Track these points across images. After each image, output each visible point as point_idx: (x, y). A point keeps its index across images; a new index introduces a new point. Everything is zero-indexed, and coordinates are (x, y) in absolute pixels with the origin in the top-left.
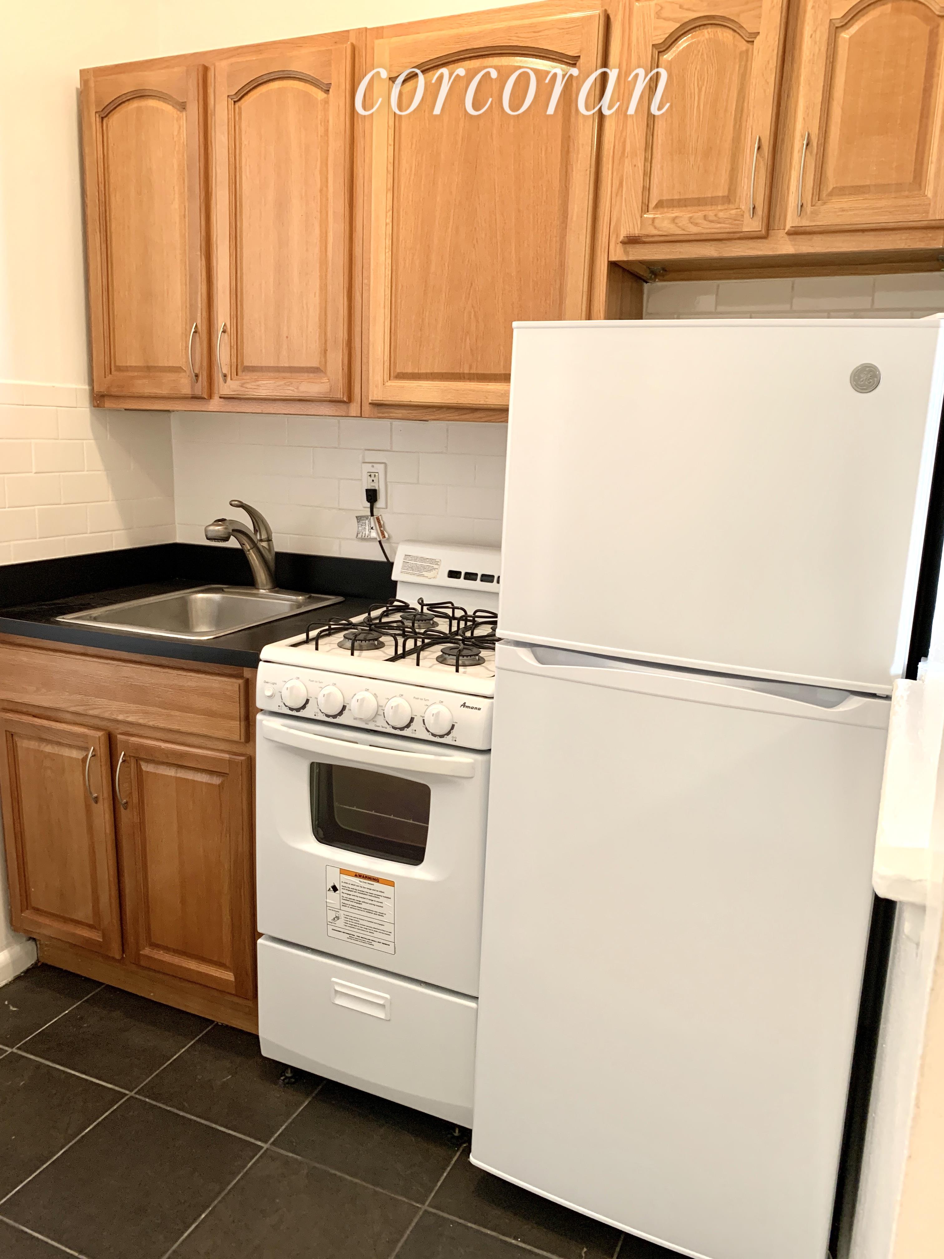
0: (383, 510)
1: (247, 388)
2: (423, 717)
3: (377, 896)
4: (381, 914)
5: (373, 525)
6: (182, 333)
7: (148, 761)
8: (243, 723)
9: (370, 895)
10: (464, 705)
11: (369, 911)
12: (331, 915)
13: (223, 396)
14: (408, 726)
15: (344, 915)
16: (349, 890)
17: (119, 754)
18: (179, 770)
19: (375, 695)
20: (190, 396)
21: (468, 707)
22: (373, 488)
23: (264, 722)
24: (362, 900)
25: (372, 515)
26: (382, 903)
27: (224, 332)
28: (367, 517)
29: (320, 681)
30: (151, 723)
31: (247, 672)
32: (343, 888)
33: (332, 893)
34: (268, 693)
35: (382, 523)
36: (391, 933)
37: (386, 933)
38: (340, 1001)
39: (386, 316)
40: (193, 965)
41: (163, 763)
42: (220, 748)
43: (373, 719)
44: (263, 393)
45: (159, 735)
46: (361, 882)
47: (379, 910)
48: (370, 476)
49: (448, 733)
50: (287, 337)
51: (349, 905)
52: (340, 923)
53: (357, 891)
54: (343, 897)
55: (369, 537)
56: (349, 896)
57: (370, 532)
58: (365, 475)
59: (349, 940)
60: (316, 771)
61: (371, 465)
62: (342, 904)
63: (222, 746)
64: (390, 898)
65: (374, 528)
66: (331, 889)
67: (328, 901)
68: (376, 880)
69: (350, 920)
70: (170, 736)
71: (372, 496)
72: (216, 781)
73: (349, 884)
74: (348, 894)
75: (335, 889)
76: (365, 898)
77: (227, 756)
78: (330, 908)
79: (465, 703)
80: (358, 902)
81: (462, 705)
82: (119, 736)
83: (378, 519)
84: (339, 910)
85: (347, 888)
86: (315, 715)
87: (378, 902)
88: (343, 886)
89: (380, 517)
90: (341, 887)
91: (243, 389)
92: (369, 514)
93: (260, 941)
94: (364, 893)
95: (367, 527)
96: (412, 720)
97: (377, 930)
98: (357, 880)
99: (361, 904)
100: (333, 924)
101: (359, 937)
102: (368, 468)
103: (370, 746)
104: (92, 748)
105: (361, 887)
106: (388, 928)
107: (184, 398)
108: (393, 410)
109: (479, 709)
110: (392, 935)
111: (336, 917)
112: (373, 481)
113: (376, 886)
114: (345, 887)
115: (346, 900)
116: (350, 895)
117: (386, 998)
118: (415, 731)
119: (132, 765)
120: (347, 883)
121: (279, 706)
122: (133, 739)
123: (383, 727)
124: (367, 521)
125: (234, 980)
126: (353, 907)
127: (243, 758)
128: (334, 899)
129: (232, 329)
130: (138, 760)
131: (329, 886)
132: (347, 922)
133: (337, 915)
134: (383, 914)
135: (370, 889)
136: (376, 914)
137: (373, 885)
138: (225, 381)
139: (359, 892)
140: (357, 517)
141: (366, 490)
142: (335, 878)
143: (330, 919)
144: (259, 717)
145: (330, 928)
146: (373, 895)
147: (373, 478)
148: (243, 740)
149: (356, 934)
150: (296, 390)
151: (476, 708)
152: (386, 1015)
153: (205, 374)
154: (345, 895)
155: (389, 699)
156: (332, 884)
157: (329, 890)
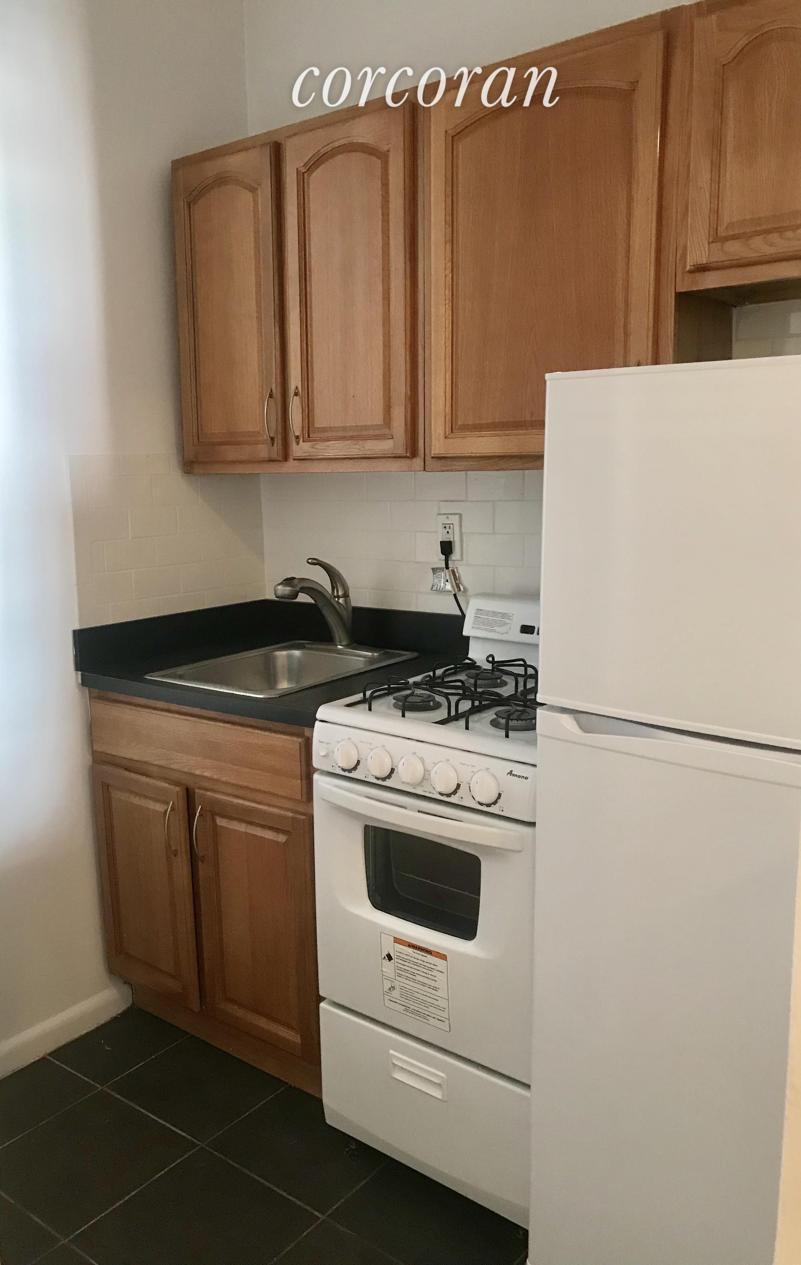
0: (459, 562)
1: (316, 449)
2: (469, 784)
3: (430, 969)
4: (435, 989)
5: (448, 578)
6: (260, 398)
7: (223, 816)
8: (304, 782)
9: (424, 967)
10: (511, 773)
11: (424, 984)
12: (388, 985)
13: (296, 458)
14: (455, 792)
15: (399, 985)
16: (403, 961)
17: (197, 808)
18: (249, 826)
19: (422, 760)
20: (267, 459)
21: (514, 775)
22: (448, 540)
23: (320, 783)
24: (416, 972)
25: (447, 567)
26: (435, 977)
27: (296, 394)
28: (441, 569)
29: (370, 743)
30: (224, 779)
31: (307, 731)
32: (397, 957)
33: (386, 962)
34: (323, 754)
35: (457, 575)
36: (445, 1009)
37: (440, 1008)
38: (399, 1076)
39: (447, 367)
40: (263, 1023)
41: (235, 819)
42: (286, 806)
43: (420, 784)
44: (331, 454)
45: (230, 790)
46: (414, 953)
47: (433, 984)
48: (445, 527)
49: (495, 803)
50: (353, 397)
51: (404, 976)
52: (396, 994)
53: (411, 962)
54: (397, 967)
55: (444, 589)
56: (403, 967)
57: (446, 584)
58: (441, 527)
59: (405, 1012)
60: (371, 834)
61: (446, 516)
62: (397, 974)
63: (288, 804)
64: (443, 973)
65: (449, 581)
66: (386, 958)
67: (383, 970)
68: (429, 952)
69: (406, 992)
70: (239, 792)
71: (447, 548)
72: (282, 838)
73: (403, 954)
74: (402, 965)
75: (389, 957)
76: (419, 970)
77: (290, 814)
78: (386, 978)
79: (511, 771)
80: (412, 973)
81: (508, 773)
82: (196, 790)
83: (453, 571)
84: (395, 981)
85: (401, 958)
86: (366, 777)
87: (432, 975)
88: (397, 956)
89: (455, 569)
90: (396, 957)
91: (315, 450)
92: (444, 566)
93: (322, 1005)
94: (418, 965)
95: (442, 580)
96: (458, 786)
97: (432, 1005)
98: (410, 950)
99: (415, 976)
100: (389, 994)
101: (415, 1010)
102: (443, 519)
103: (419, 811)
104: (172, 802)
105: (415, 958)
106: (442, 1003)
107: (262, 461)
108: (455, 463)
109: (526, 778)
110: (446, 1011)
111: (392, 987)
112: (448, 532)
113: (430, 958)
114: (399, 956)
115: (401, 970)
116: (404, 965)
117: (442, 1077)
118: (462, 798)
119: (208, 819)
120: (401, 953)
121: (333, 766)
122: (208, 793)
123: (430, 792)
124: (443, 573)
125: (300, 1042)
126: (407, 978)
127: (304, 817)
128: (388, 968)
129: (303, 393)
130: (214, 814)
131: (384, 954)
132: (402, 993)
133: (393, 986)
134: (437, 988)
135: (424, 961)
136: (430, 988)
137: (426, 957)
138: (298, 443)
139: (413, 963)
140: (433, 569)
141: (441, 542)
142: (390, 947)
143: (386, 989)
144: (316, 776)
145: (387, 997)
146: (427, 968)
147: (447, 529)
148: (304, 799)
149: (411, 1007)
150: (362, 449)
151: (523, 777)
152: (443, 1096)
153: (280, 437)
154: (400, 966)
155: (435, 764)
156: (387, 953)
157: (385, 958)
